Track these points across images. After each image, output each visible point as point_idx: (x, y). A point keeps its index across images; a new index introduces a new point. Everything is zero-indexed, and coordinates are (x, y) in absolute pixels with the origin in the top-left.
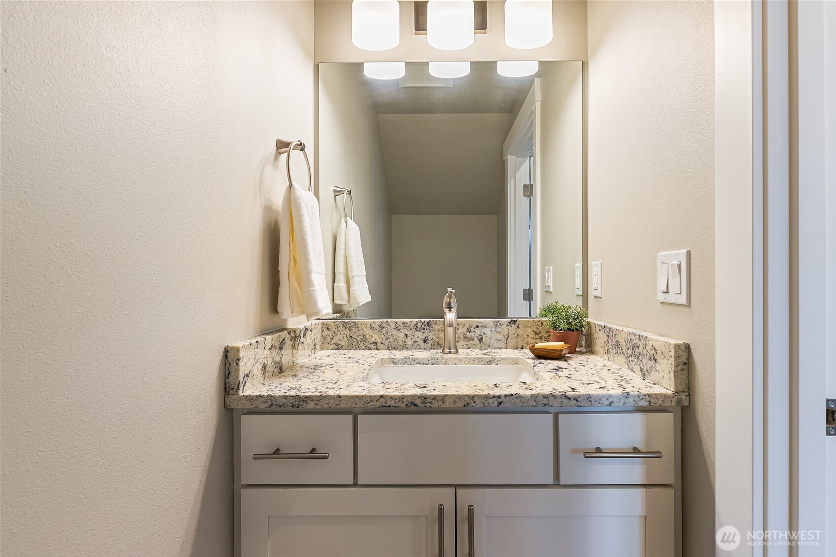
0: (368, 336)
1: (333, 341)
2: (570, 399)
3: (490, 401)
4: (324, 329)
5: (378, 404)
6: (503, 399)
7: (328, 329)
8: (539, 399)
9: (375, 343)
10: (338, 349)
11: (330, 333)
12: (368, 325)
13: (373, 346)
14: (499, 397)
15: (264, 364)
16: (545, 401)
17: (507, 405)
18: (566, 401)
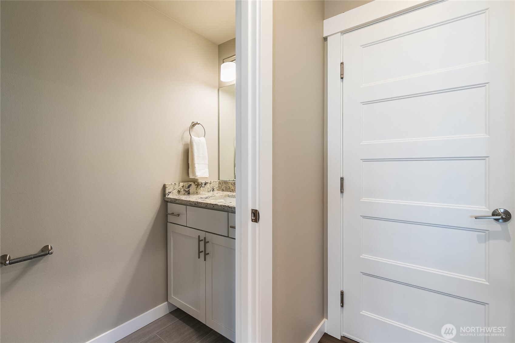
0: (230, 187)
1: (222, 188)
2: (229, 207)
3: (211, 205)
4: (219, 184)
5: (189, 203)
6: (214, 205)
7: (220, 184)
8: (222, 206)
9: (233, 190)
10: (223, 191)
11: (221, 185)
12: (231, 183)
13: (232, 191)
14: (213, 204)
15: (179, 191)
16: (224, 207)
17: (215, 207)
18: (229, 208)
